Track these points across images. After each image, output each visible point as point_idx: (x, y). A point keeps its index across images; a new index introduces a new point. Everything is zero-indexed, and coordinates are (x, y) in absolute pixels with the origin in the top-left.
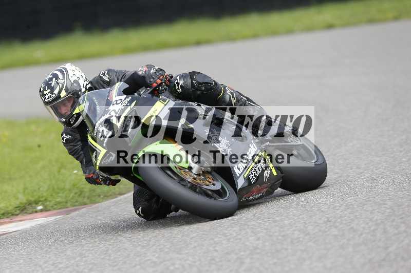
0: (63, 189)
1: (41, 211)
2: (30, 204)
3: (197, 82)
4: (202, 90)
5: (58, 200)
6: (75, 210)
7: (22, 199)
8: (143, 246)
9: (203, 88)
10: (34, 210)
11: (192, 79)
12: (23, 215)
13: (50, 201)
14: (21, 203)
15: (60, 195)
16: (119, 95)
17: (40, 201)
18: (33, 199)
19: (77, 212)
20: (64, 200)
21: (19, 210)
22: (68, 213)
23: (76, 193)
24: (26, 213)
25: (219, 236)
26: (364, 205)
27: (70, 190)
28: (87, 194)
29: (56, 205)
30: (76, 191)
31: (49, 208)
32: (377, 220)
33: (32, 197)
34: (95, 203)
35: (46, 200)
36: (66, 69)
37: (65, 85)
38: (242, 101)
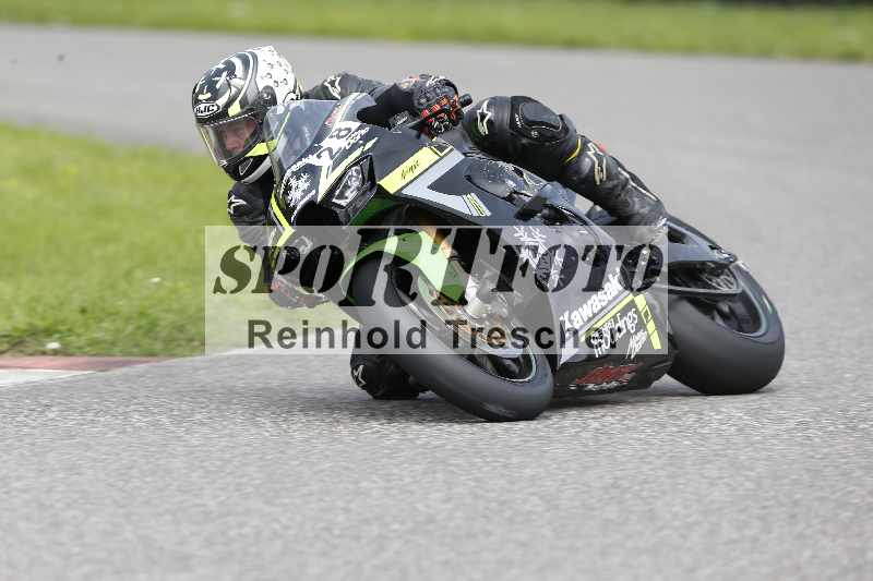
0: (112, 315)
1: (55, 353)
2: (34, 332)
3: (524, 118)
4: (531, 138)
5: (95, 335)
6: (124, 364)
7: (21, 320)
8: (208, 472)
9: (534, 134)
10: (41, 349)
11: (514, 109)
12: (13, 355)
13: (79, 335)
14: (15, 329)
15: (104, 325)
16: (348, 118)
17: (57, 332)
18: (41, 324)
19: (124, 370)
20: (108, 337)
21: (8, 342)
22: (105, 367)
23: (140, 327)
24: (21, 352)
25: (375, 478)
26: (709, 462)
27: (128, 319)
28: (163, 334)
29: (89, 345)
30: (143, 322)
31: (71, 350)
32: (712, 502)
33: (43, 319)
34: (173, 356)
35: (70, 330)
36: (255, 57)
37: (242, 93)
38: (618, 179)
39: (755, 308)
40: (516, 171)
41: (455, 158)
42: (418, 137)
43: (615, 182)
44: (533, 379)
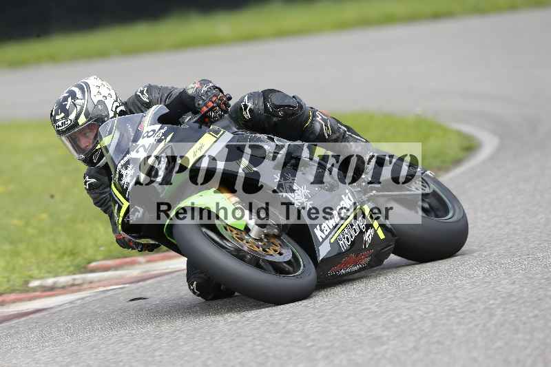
3: (273, 104)
4: (279, 116)
9: (281, 113)
11: (266, 100)
16: (152, 124)
36: (87, 85)
37: (84, 109)
38: (339, 132)
39: (444, 201)
40: (269, 138)
41: (227, 137)
42: (200, 127)
43: (338, 134)
44: (302, 273)
